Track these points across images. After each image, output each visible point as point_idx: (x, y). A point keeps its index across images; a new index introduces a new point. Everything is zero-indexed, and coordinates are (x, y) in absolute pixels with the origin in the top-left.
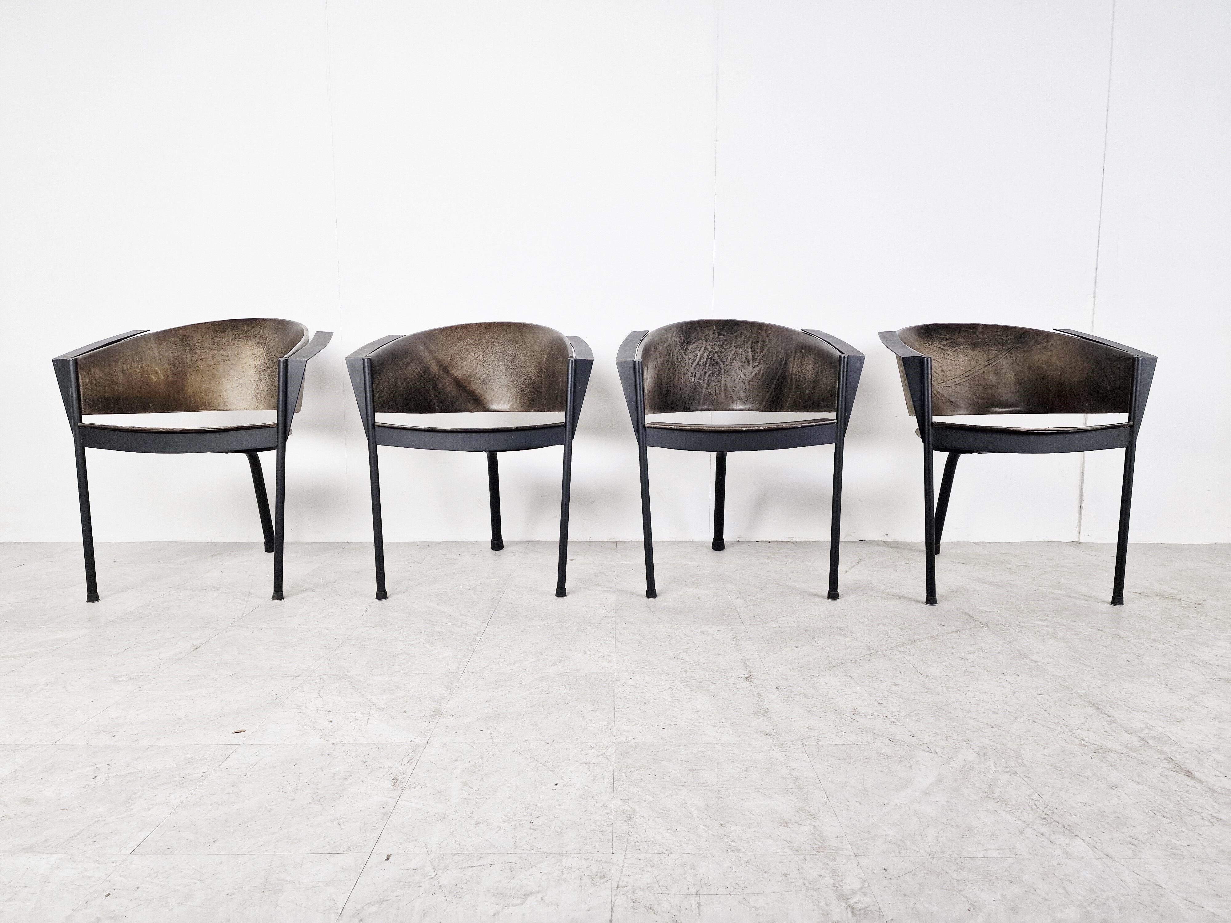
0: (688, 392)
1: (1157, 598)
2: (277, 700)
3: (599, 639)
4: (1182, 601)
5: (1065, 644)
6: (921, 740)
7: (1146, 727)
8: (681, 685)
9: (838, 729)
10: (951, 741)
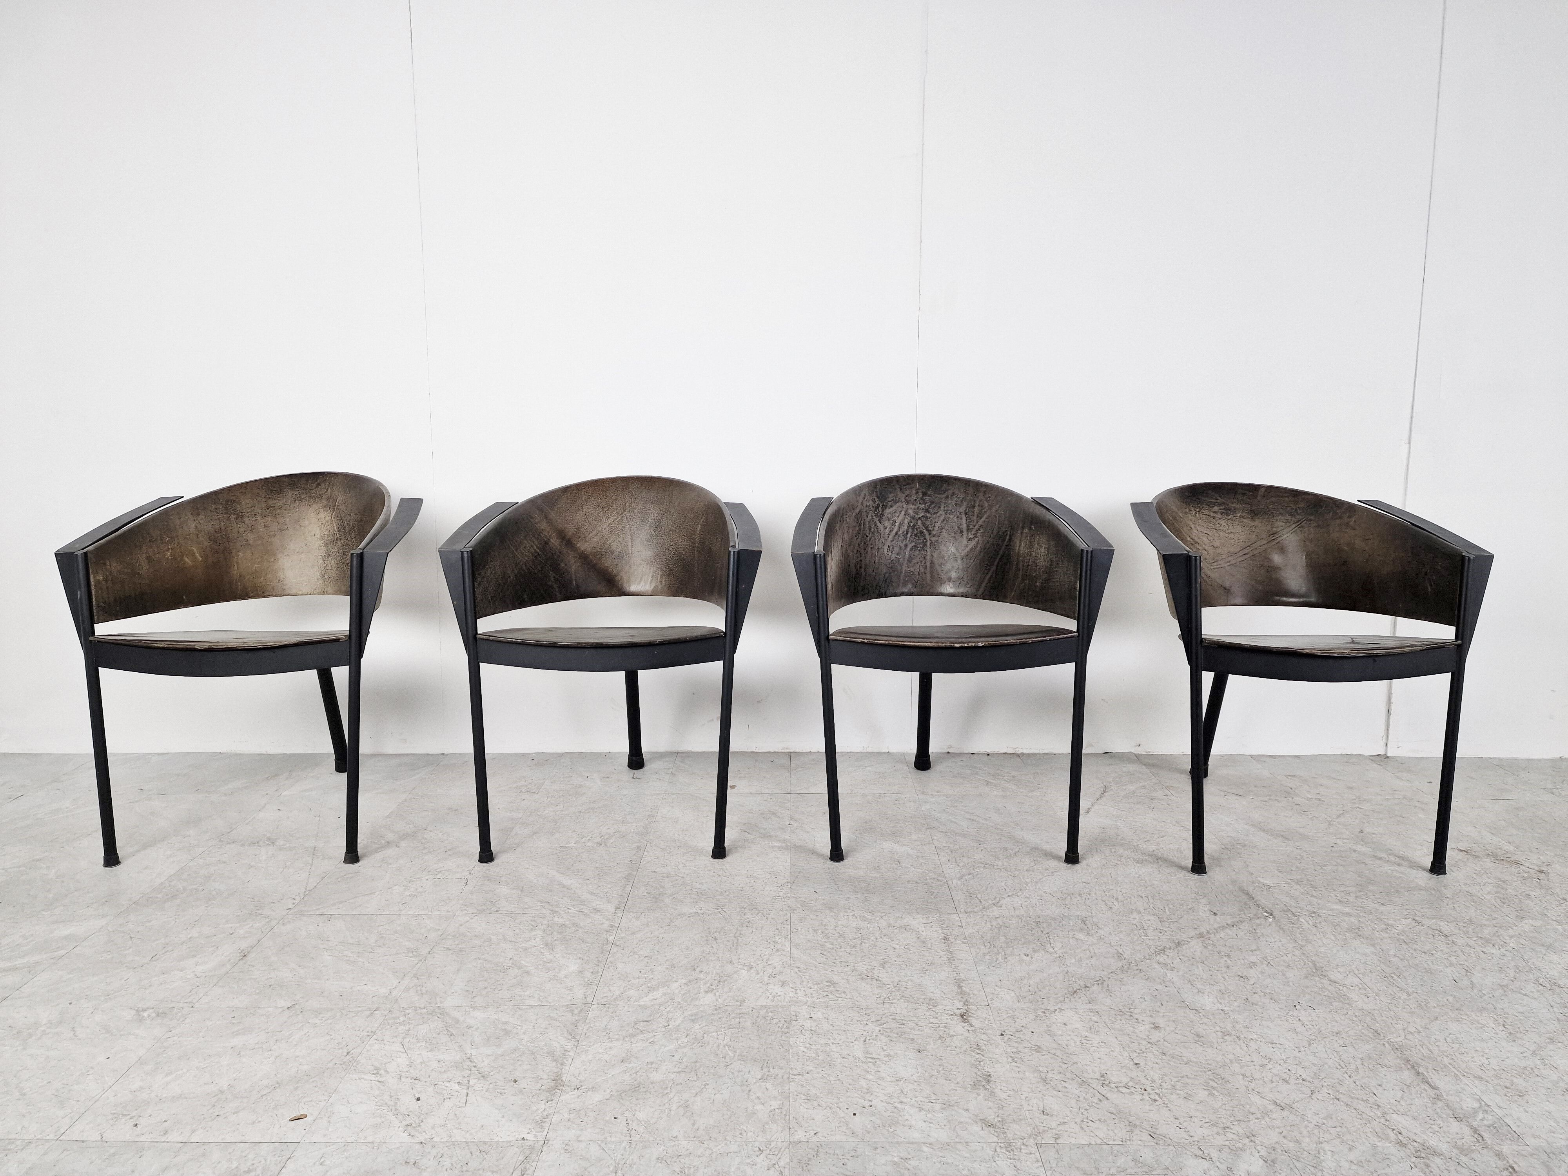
0: (884, 571)
1: (1488, 860)
2: (348, 1057)
3: (769, 941)
4: (1521, 867)
5: (1372, 949)
6: (1191, 1134)
7: (1480, 1107)
8: (877, 1029)
9: (1082, 1114)
10: (1230, 1136)
